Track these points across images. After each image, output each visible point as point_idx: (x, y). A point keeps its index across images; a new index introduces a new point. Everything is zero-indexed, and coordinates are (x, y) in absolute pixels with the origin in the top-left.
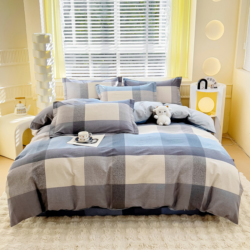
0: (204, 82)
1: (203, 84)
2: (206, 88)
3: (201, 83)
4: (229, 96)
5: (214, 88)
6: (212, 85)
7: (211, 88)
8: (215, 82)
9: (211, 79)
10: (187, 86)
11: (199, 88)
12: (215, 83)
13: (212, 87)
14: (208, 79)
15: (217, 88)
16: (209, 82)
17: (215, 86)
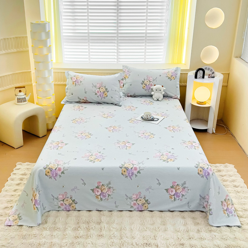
0: (201, 72)
1: (200, 73)
2: (203, 77)
3: (198, 72)
4: (226, 84)
6: (209, 75)
7: (209, 77)
9: (209, 69)
10: (184, 73)
11: (196, 77)
12: (213, 73)
14: (206, 68)
16: (206, 72)
17: (213, 76)
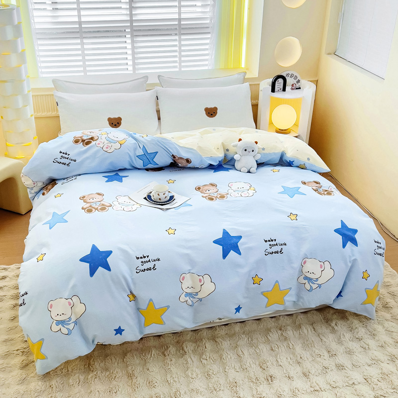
0: (281, 81)
1: (280, 83)
2: (284, 90)
3: (277, 82)
5: (297, 89)
6: (292, 85)
7: (292, 89)
8: (297, 80)
9: (292, 76)
10: (250, 85)
11: (273, 90)
12: (299, 81)
13: (293, 87)
14: (288, 75)
15: (300, 88)
16: (289, 80)
17: (297, 86)
